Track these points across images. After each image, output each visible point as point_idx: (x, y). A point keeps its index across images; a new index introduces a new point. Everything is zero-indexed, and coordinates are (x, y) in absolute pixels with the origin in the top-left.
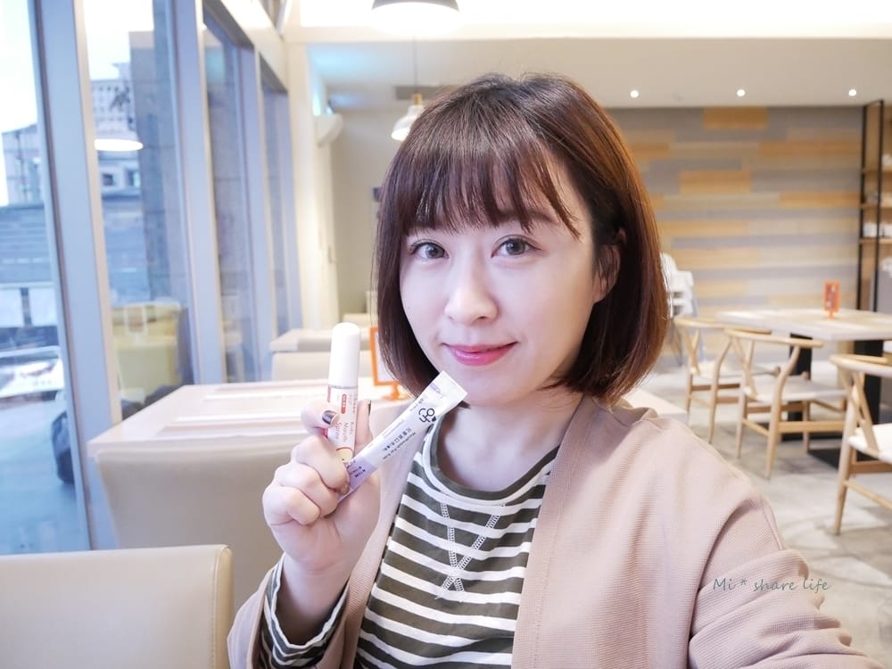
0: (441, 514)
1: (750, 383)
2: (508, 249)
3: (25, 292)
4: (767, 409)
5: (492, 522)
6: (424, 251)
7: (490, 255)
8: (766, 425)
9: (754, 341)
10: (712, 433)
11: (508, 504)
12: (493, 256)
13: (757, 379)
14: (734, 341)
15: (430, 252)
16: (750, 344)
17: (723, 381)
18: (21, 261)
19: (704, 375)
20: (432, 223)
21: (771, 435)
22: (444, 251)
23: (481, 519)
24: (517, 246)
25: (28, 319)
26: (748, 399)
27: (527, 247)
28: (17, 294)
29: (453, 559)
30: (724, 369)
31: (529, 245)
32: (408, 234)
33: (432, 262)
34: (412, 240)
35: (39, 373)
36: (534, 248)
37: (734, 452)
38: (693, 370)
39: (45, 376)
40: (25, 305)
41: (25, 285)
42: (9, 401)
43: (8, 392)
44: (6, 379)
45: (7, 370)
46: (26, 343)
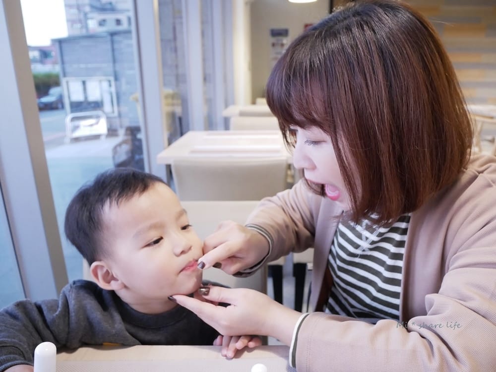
3: (84, 83)
18: (82, 66)
25: (86, 98)
28: (81, 83)
29: (364, 238)
35: (91, 125)
39: (95, 127)
40: (85, 89)
41: (84, 79)
42: (77, 140)
43: (77, 134)
44: (76, 128)
45: (76, 123)
46: (85, 109)
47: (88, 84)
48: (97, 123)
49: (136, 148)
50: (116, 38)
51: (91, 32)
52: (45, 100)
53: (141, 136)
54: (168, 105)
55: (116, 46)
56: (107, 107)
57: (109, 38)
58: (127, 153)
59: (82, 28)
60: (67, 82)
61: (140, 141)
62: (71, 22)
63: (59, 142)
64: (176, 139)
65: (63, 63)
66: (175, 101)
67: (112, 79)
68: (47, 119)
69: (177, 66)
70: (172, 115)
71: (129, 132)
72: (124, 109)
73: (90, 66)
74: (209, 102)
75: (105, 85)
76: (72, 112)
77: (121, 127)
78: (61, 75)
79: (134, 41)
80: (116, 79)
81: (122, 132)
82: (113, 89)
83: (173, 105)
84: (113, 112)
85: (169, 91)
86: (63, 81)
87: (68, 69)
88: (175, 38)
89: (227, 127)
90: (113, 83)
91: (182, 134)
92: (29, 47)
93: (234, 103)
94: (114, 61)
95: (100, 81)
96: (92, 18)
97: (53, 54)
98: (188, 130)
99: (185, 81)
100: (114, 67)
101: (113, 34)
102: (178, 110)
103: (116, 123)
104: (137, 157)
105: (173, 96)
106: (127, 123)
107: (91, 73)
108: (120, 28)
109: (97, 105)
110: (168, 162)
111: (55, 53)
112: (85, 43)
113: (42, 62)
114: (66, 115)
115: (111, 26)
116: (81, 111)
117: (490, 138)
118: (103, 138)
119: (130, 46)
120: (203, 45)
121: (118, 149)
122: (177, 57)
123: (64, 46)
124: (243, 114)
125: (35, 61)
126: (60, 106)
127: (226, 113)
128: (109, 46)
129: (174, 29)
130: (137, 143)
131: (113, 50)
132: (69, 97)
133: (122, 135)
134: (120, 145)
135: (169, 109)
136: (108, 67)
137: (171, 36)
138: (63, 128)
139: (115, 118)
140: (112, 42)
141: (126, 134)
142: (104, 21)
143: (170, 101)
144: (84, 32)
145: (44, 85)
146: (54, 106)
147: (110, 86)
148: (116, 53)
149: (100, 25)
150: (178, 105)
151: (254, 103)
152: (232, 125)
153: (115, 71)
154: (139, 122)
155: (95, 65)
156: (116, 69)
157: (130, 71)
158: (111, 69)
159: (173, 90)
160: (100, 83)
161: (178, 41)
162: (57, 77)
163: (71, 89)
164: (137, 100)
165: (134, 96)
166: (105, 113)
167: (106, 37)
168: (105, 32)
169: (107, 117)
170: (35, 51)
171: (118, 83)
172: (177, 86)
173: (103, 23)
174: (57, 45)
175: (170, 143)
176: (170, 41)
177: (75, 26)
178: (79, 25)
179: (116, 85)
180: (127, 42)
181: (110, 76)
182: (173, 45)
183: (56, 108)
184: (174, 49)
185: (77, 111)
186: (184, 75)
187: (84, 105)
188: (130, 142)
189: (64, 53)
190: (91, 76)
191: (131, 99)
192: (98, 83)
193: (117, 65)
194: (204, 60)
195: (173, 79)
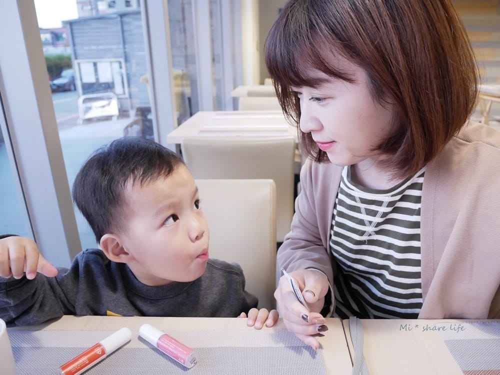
0: (356, 202)
3: (95, 64)
5: (385, 204)
9: (492, 101)
11: (392, 196)
13: (490, 123)
14: (482, 100)
16: (490, 102)
18: (93, 47)
23: (380, 203)
25: (97, 79)
28: (92, 65)
29: (367, 223)
35: (103, 107)
39: (106, 108)
40: (96, 71)
41: (95, 60)
42: (89, 121)
43: (89, 115)
44: (88, 109)
45: (88, 104)
46: (97, 91)
47: (99, 66)
48: (109, 104)
49: (147, 128)
50: (126, 19)
51: (101, 14)
52: (58, 82)
53: (151, 116)
54: (177, 85)
55: (126, 28)
56: (118, 89)
57: (119, 19)
58: (138, 133)
59: (92, 9)
60: (79, 64)
61: (150, 121)
62: (81, 4)
63: (72, 123)
64: (186, 120)
65: (74, 45)
66: (184, 82)
67: (122, 60)
68: (59, 100)
69: (186, 47)
70: (182, 95)
71: (139, 113)
72: (134, 90)
73: (100, 47)
74: (218, 82)
75: (116, 66)
76: (84, 94)
77: (132, 108)
78: (73, 57)
79: (143, 22)
80: (126, 60)
81: (133, 113)
82: (124, 71)
83: (182, 86)
84: (124, 93)
85: (178, 71)
86: (75, 63)
87: (80, 51)
88: (184, 19)
89: (235, 108)
90: (123, 65)
91: (191, 115)
92: (41, 29)
93: (243, 84)
94: (124, 43)
95: (111, 62)
97: (64, 36)
98: (198, 110)
99: (194, 63)
100: (124, 48)
101: (122, 15)
102: (188, 91)
103: (127, 104)
105: (182, 77)
106: (138, 104)
107: (102, 54)
108: (129, 9)
109: (109, 87)
110: (178, 142)
111: (66, 35)
112: (95, 24)
113: (53, 44)
114: (79, 97)
115: (121, 7)
116: (93, 92)
118: (115, 119)
119: (140, 27)
120: (212, 26)
121: (129, 129)
122: (185, 37)
123: (75, 27)
124: (251, 94)
125: (47, 43)
126: (72, 88)
127: (235, 93)
128: (119, 28)
129: (183, 9)
130: (148, 124)
131: (123, 31)
132: (81, 80)
133: (133, 115)
134: (131, 125)
135: (179, 89)
136: (118, 48)
137: (180, 17)
138: (76, 109)
139: (126, 98)
140: (122, 23)
141: (137, 115)
142: (114, 2)
143: (179, 81)
144: (94, 14)
145: (56, 67)
146: (67, 88)
147: (121, 67)
148: (126, 34)
149: (110, 6)
150: (187, 85)
151: (262, 83)
152: (240, 106)
153: (125, 52)
154: (149, 103)
155: (106, 47)
156: (127, 50)
157: (140, 53)
158: (121, 51)
159: (183, 70)
160: (111, 65)
161: (187, 21)
162: (69, 59)
163: (83, 71)
164: (147, 82)
165: (144, 77)
166: (117, 95)
167: (116, 18)
168: (115, 13)
169: (118, 99)
170: (47, 33)
171: (128, 64)
172: (186, 67)
173: (112, 4)
174: (68, 27)
175: (179, 124)
176: (179, 22)
177: (85, 8)
178: (89, 7)
179: (126, 67)
180: (136, 23)
181: (121, 57)
182: (182, 25)
183: (69, 90)
184: (182, 30)
185: (88, 93)
186: (193, 56)
187: (96, 86)
188: (141, 123)
189: (75, 35)
190: (102, 58)
191: (141, 80)
192: (108, 64)
193: (126, 46)
194: (212, 41)
195: (182, 60)
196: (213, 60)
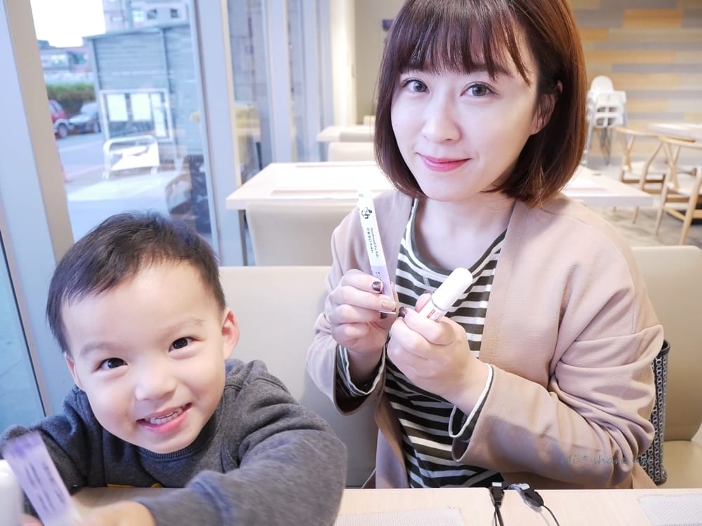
0: (423, 283)
1: (673, 178)
2: (473, 91)
3: (128, 97)
4: (686, 200)
6: (412, 85)
7: (459, 94)
8: (683, 212)
9: (680, 147)
10: (636, 216)
12: (462, 95)
13: (681, 176)
14: (666, 145)
15: (417, 87)
16: (677, 148)
17: (649, 177)
18: (125, 73)
19: (634, 172)
20: (421, 66)
21: (687, 219)
22: (426, 87)
24: (480, 89)
25: (131, 116)
26: (669, 192)
27: (488, 91)
28: (123, 97)
30: (651, 169)
31: (490, 90)
32: (402, 73)
33: (418, 94)
34: (404, 77)
35: (137, 155)
36: (492, 92)
37: (653, 230)
38: (626, 168)
39: (143, 155)
40: (129, 105)
41: (127, 91)
42: (118, 175)
43: (119, 166)
44: (120, 157)
45: (118, 152)
46: (130, 133)
47: (134, 98)
48: (146, 151)
49: (198, 186)
50: (171, 35)
51: (136, 28)
52: (76, 120)
53: (204, 169)
54: (242, 126)
55: (170, 46)
56: (160, 130)
57: (161, 34)
58: (185, 193)
59: (124, 21)
60: (105, 96)
61: (203, 175)
62: (110, 13)
63: (95, 178)
64: (254, 175)
65: (99, 69)
66: (252, 121)
67: (166, 90)
68: (73, 147)
69: (253, 72)
70: (249, 140)
71: (187, 165)
72: (182, 132)
73: (135, 73)
74: (299, 121)
75: (156, 99)
76: (111, 137)
77: (179, 156)
78: (97, 86)
79: (193, 39)
80: (171, 92)
81: (179, 163)
82: (167, 105)
83: (249, 126)
84: (168, 136)
85: (244, 106)
86: (100, 94)
87: (106, 79)
88: (251, 34)
89: (323, 157)
90: (167, 97)
91: (261, 167)
92: (53, 48)
93: (332, 123)
94: (169, 66)
95: (150, 94)
96: (139, 9)
97: (86, 57)
98: (270, 161)
99: (265, 93)
100: (169, 74)
101: (166, 29)
102: (256, 133)
103: (172, 151)
104: (200, 198)
105: (248, 115)
106: (185, 152)
107: (137, 83)
108: (176, 21)
109: (148, 127)
110: (242, 208)
111: (88, 56)
112: (128, 42)
113: (71, 69)
114: (105, 141)
115: (164, 19)
116: (124, 135)
117: (690, 168)
118: (154, 172)
119: (188, 45)
121: (174, 186)
122: (253, 60)
123: (99, 45)
124: (345, 138)
125: (61, 67)
126: (96, 128)
127: (323, 136)
128: (162, 47)
129: (250, 20)
130: (200, 179)
131: (167, 52)
132: (108, 117)
133: (179, 170)
134: (176, 182)
135: (244, 132)
136: (161, 75)
137: (246, 31)
138: (100, 159)
139: (169, 143)
140: (165, 39)
141: (184, 168)
142: (155, 11)
143: (244, 120)
144: (127, 27)
145: (71, 101)
146: (88, 128)
147: (163, 101)
148: (171, 55)
149: (149, 17)
150: (255, 126)
151: (360, 122)
152: (330, 155)
153: (169, 80)
154: (201, 150)
155: (142, 72)
156: (172, 77)
157: (188, 80)
158: (165, 78)
159: (249, 105)
160: (150, 97)
161: (255, 38)
162: (92, 88)
163: (111, 106)
164: (199, 120)
165: (195, 113)
166: (158, 138)
167: (158, 33)
168: (156, 27)
169: (159, 144)
170: (62, 53)
171: (173, 96)
172: (254, 99)
173: (153, 14)
174: (91, 44)
175: (244, 180)
176: (243, 37)
177: (115, 19)
178: (120, 19)
179: (171, 100)
180: (184, 40)
181: (164, 87)
182: (248, 43)
183: (92, 132)
184: (249, 49)
185: (117, 136)
186: (264, 85)
187: (128, 126)
188: (189, 178)
189: (100, 56)
190: (137, 87)
191: (191, 118)
192: (147, 96)
193: (172, 72)
194: (291, 63)
195: (249, 90)
196: (292, 90)
